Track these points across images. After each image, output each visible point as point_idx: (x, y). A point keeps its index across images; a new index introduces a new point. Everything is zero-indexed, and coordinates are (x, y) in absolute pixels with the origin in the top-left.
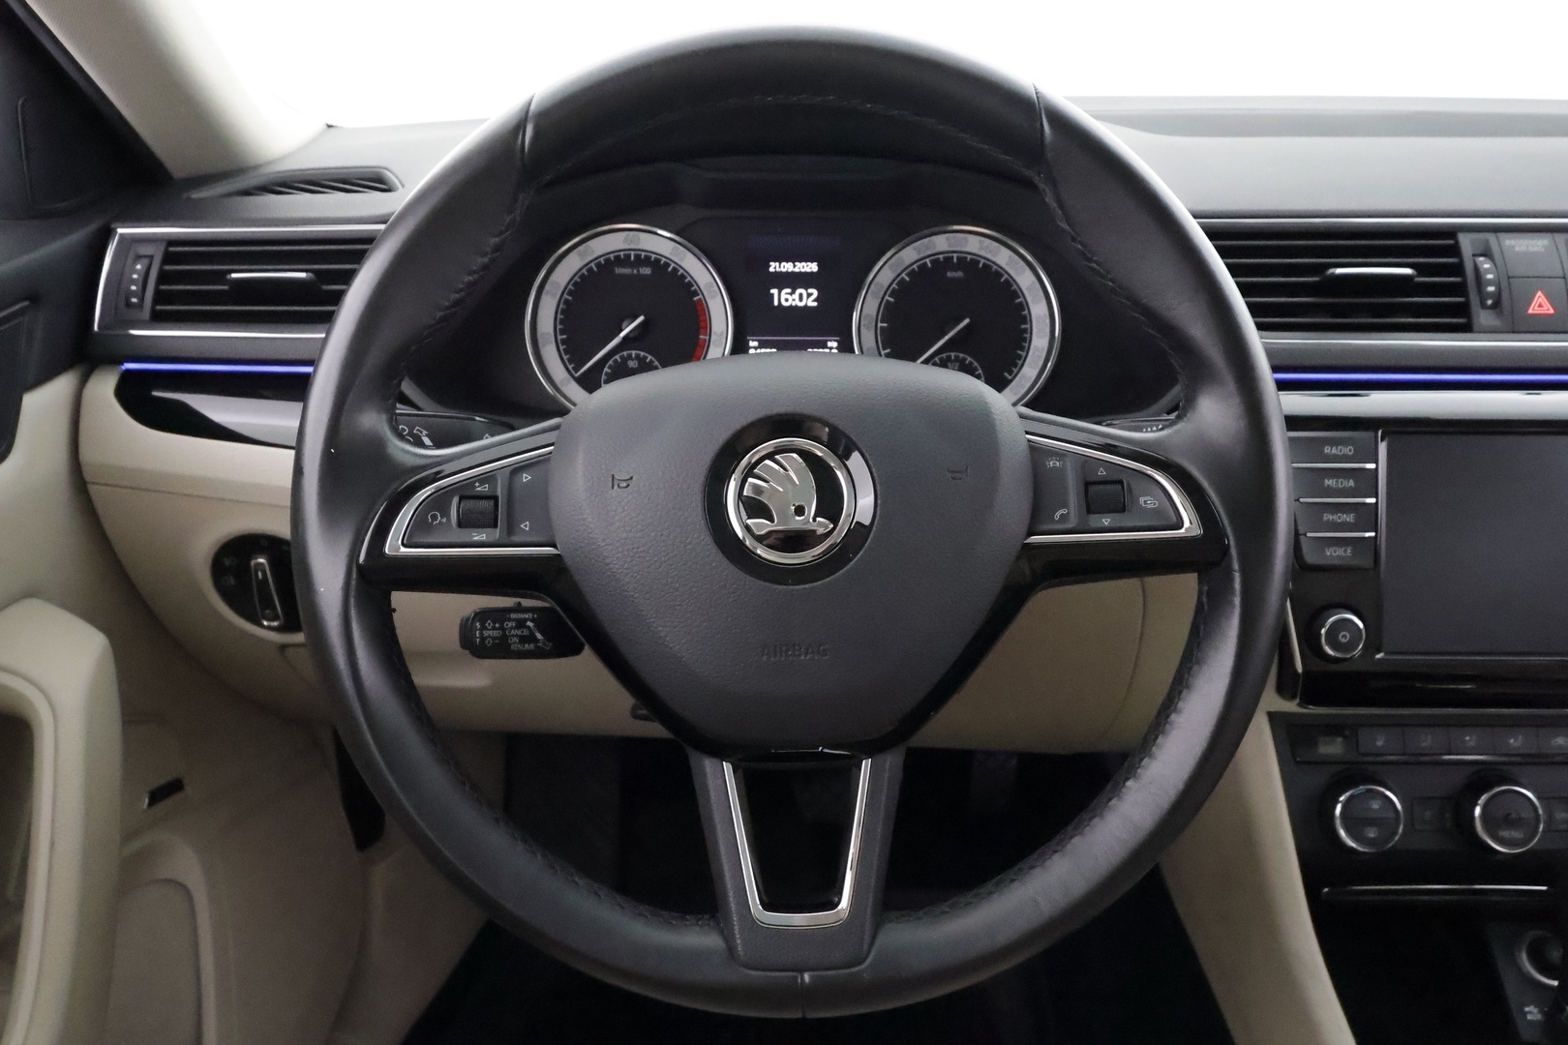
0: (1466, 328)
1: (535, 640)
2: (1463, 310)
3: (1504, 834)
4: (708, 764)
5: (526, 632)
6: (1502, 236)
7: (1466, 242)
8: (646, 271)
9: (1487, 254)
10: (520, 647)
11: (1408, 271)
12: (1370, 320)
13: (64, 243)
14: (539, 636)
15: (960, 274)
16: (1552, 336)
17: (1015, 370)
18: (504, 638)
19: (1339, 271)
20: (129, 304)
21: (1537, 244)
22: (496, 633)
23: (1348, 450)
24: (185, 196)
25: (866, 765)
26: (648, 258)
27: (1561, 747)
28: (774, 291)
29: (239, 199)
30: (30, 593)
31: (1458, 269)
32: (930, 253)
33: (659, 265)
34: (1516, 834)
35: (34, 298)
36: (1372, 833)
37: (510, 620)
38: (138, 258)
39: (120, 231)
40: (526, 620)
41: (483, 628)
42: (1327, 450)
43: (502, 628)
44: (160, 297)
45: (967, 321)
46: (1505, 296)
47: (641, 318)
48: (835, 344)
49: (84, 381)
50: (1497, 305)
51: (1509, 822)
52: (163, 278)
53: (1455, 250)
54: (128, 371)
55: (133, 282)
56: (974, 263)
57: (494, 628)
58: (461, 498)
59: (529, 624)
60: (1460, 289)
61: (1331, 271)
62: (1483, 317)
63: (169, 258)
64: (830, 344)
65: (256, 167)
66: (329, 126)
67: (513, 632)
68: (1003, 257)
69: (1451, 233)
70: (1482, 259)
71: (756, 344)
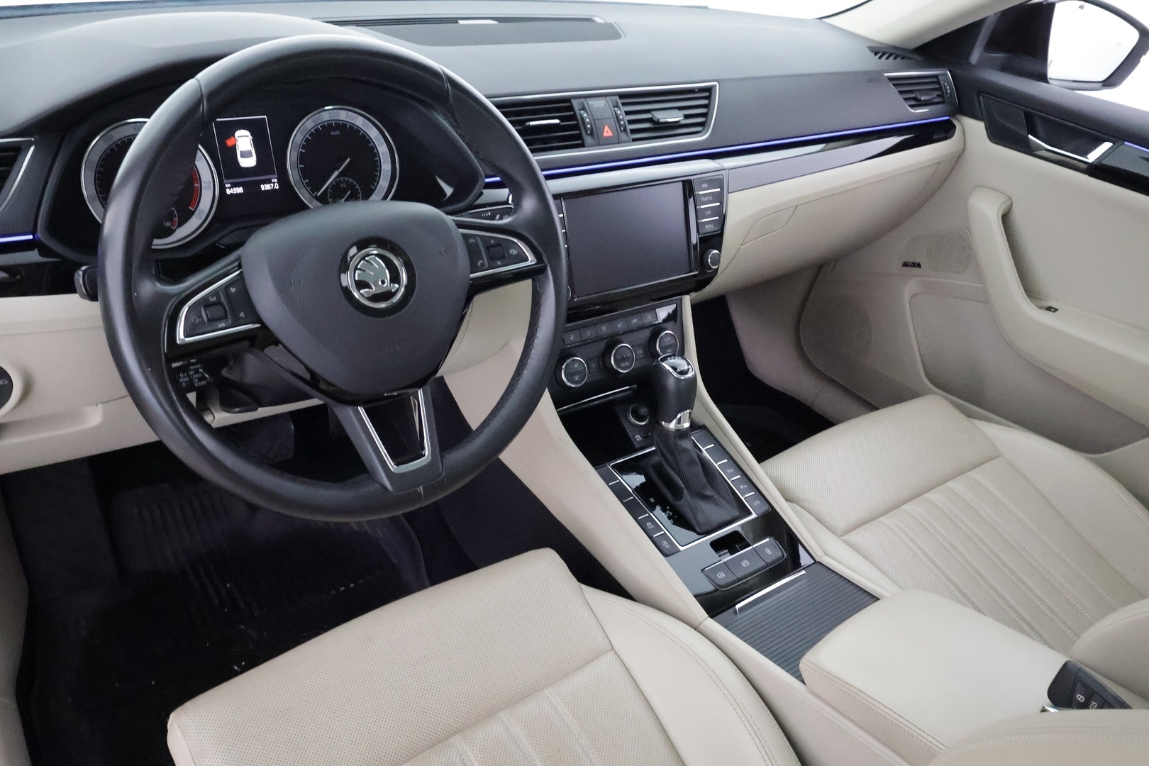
0: (582, 145)
1: (206, 379)
2: (579, 137)
3: (623, 365)
5: (200, 375)
6: (588, 99)
7: (575, 103)
9: (584, 109)
10: (200, 384)
11: (557, 121)
12: (558, 144)
14: (207, 376)
15: (337, 133)
16: (611, 146)
17: (376, 184)
18: (191, 380)
19: (532, 123)
21: (601, 103)
22: (187, 379)
25: (421, 392)
27: (635, 323)
31: (574, 117)
32: (319, 122)
34: (627, 364)
36: (577, 378)
37: (190, 370)
40: (198, 369)
41: (179, 378)
43: (188, 376)
45: (349, 160)
46: (594, 128)
48: (276, 180)
50: (592, 134)
51: (624, 359)
53: (571, 108)
56: (344, 126)
57: (184, 377)
58: (205, 307)
59: (201, 370)
60: (576, 127)
61: (528, 123)
62: (588, 140)
64: (273, 180)
67: (194, 377)
68: (359, 121)
69: (568, 100)
70: (582, 111)
71: (229, 185)
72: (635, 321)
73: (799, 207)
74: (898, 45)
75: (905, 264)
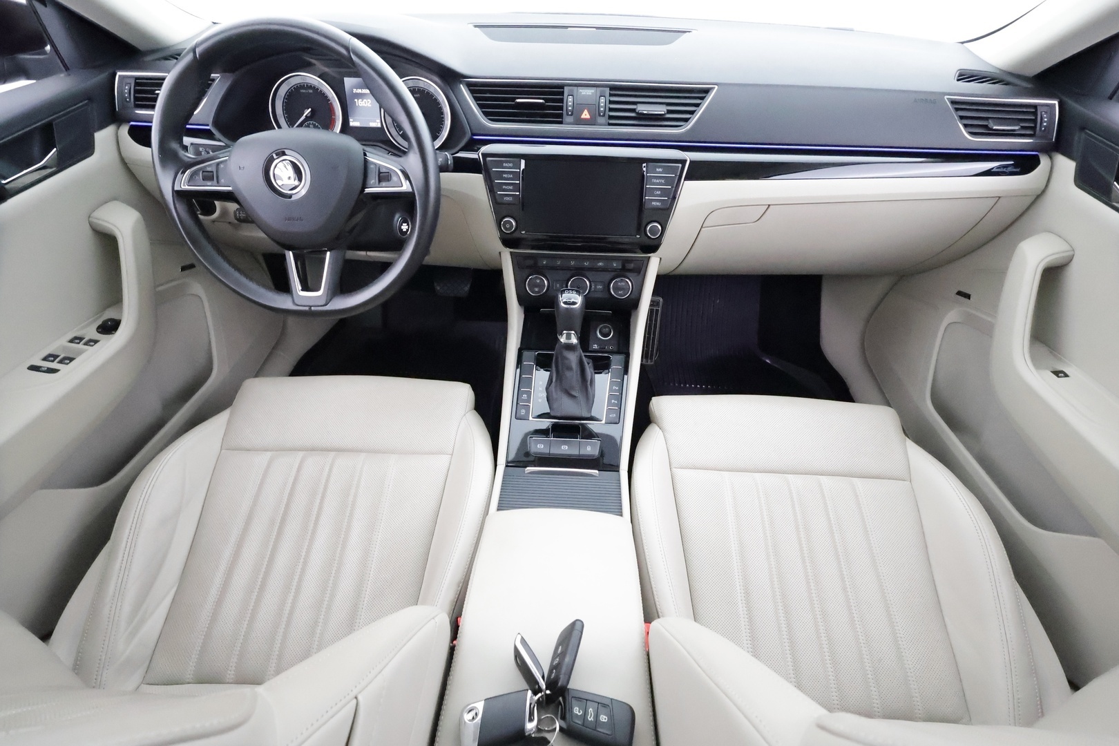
0: (561, 122)
2: (561, 116)
4: (286, 252)
6: (578, 88)
7: (565, 90)
8: (311, 91)
9: (572, 95)
11: (541, 101)
12: (540, 119)
13: (101, 77)
16: (585, 126)
17: (440, 132)
19: (518, 100)
20: (127, 101)
21: (588, 92)
23: (511, 165)
24: (142, 59)
25: (328, 253)
26: (311, 86)
27: (600, 266)
28: (356, 100)
29: (158, 62)
30: (115, 199)
31: (560, 100)
33: (315, 89)
35: (90, 99)
38: (127, 84)
39: (119, 73)
41: (239, 213)
42: (504, 165)
44: (136, 99)
46: (575, 111)
47: (310, 109)
49: (118, 128)
50: (571, 114)
51: (578, 288)
52: (136, 91)
53: (561, 93)
54: (132, 125)
55: (126, 93)
56: (423, 91)
58: (203, 172)
60: (561, 108)
61: (516, 100)
62: (568, 119)
63: (137, 84)
65: (168, 47)
66: (215, 23)
69: (562, 87)
70: (570, 96)
72: (600, 264)
73: (771, 207)
74: (1010, 70)
75: (959, 293)
